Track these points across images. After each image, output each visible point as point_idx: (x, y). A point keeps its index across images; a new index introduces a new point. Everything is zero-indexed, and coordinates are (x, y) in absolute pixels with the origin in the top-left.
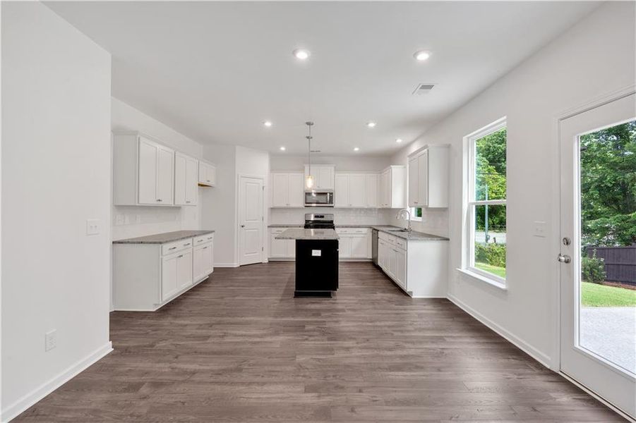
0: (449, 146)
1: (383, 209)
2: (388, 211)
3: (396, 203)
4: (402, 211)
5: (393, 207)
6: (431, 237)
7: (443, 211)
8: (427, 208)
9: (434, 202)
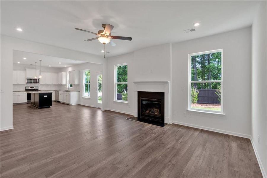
0: (80, 71)
1: (58, 85)
2: (61, 85)
3: (64, 83)
4: (66, 85)
5: (63, 84)
6: (76, 91)
7: (78, 85)
8: (75, 85)
9: (76, 83)
